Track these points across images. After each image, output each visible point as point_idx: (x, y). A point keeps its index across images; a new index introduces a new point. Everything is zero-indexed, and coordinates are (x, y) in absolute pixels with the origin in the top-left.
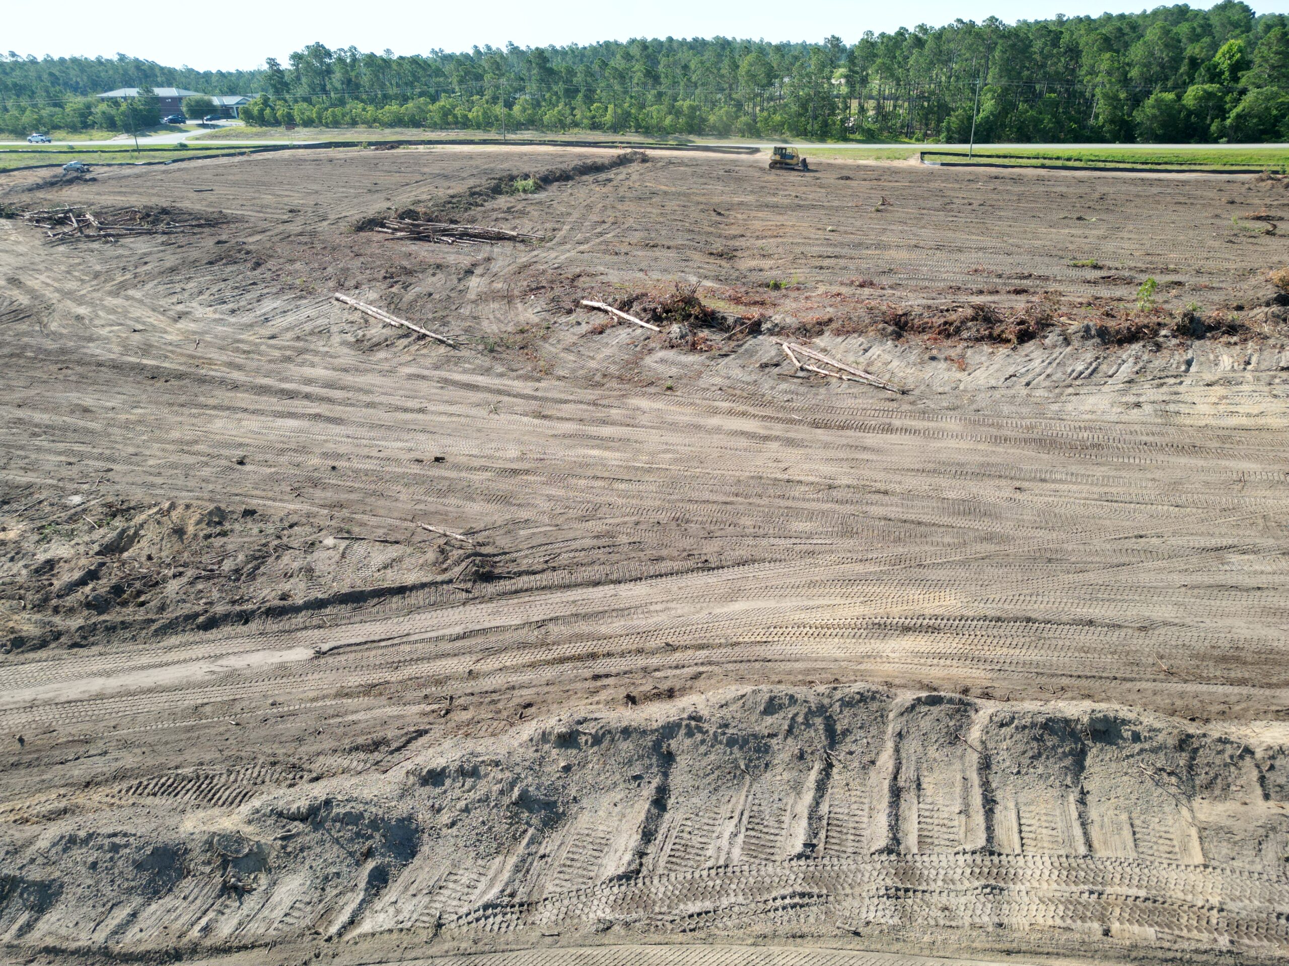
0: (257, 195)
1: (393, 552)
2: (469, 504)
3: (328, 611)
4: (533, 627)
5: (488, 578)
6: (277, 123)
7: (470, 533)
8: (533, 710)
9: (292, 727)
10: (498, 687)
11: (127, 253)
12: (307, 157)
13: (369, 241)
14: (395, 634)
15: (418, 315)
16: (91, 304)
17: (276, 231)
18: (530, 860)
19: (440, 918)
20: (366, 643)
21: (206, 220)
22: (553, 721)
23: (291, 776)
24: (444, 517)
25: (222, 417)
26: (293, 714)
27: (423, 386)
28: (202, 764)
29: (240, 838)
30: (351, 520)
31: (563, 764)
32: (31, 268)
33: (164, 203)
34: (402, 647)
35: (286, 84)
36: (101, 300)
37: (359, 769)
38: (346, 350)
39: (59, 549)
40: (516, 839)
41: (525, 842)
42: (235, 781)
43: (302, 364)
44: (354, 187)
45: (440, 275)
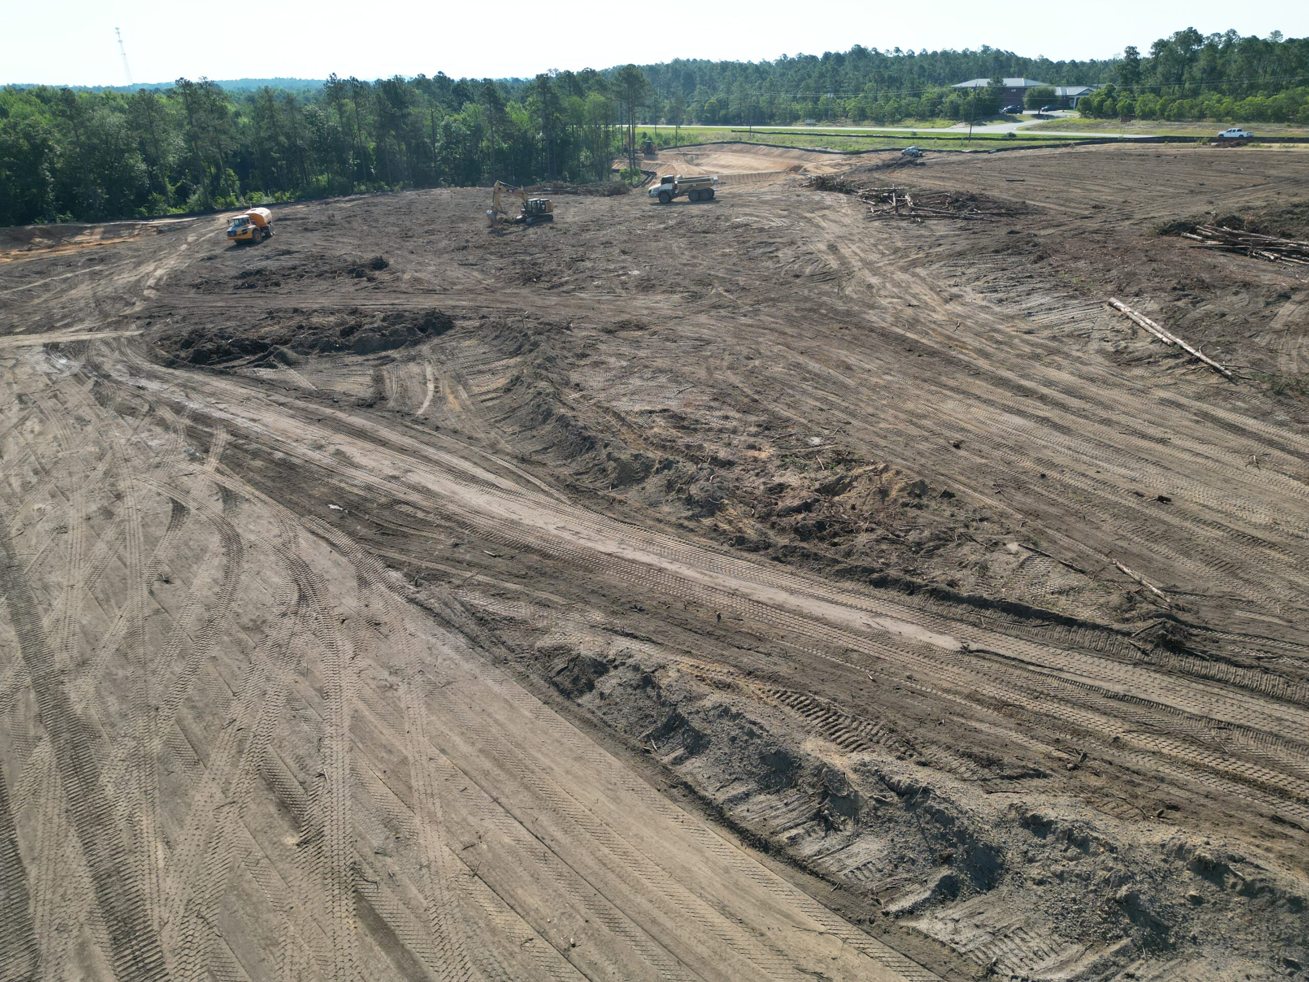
0: (1065, 188)
1: (1074, 580)
2: (1182, 559)
3: (988, 613)
4: (1212, 724)
5: (1176, 648)
6: (1114, 114)
7: (1170, 590)
8: (1178, 815)
9: (919, 706)
10: (1143, 770)
11: (927, 233)
12: (1132, 152)
13: (1171, 246)
14: (1047, 663)
15: (1199, 336)
16: (884, 276)
17: (1072, 226)
18: (1113, 969)
19: (995, 964)
20: (1014, 659)
21: (1008, 209)
22: (1198, 840)
23: (902, 749)
24: (1144, 563)
25: (954, 399)
26: (923, 695)
27: (1175, 415)
28: (835, 700)
29: (844, 779)
30: (1042, 533)
31: (1193, 893)
32: (847, 238)
33: (974, 190)
34: (1049, 680)
35: (1138, 74)
36: (892, 273)
37: (966, 776)
38: (1100, 359)
39: (791, 478)
40: (1105, 939)
41: (1115, 947)
42: (856, 729)
43: (1048, 365)
44: (1176, 187)
45: (1244, 296)
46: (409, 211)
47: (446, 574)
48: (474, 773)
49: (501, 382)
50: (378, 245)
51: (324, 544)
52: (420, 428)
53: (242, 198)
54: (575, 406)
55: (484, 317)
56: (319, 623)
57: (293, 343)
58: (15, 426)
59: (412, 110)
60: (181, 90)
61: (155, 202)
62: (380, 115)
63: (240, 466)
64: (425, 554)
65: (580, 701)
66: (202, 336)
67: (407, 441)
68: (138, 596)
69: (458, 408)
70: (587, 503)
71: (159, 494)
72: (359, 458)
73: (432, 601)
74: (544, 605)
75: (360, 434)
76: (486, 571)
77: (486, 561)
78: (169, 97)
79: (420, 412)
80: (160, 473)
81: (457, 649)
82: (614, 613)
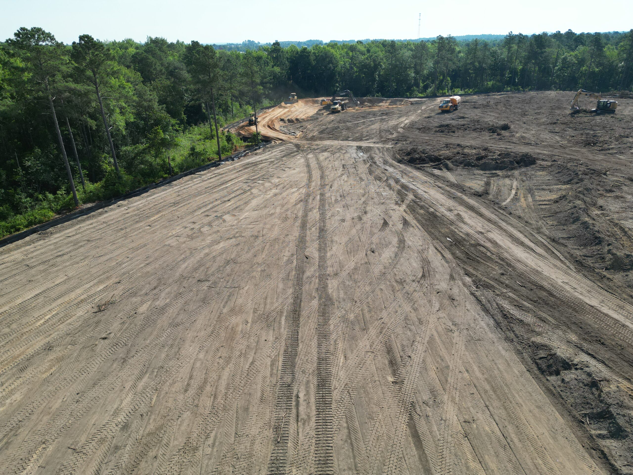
46: (530, 101)
47: (493, 286)
48: (479, 388)
49: (554, 196)
50: (507, 118)
51: (439, 255)
52: (501, 211)
53: (450, 91)
54: (595, 218)
55: (554, 161)
56: (427, 290)
57: (453, 160)
58: (339, 177)
59: (547, 50)
60: (438, 41)
61: (414, 91)
62: (529, 52)
63: (414, 211)
64: (485, 274)
65: (548, 378)
66: (415, 151)
67: (493, 217)
68: (362, 254)
69: (524, 205)
70: (586, 273)
71: (380, 215)
72: (467, 220)
73: (483, 297)
74: (543, 320)
75: (471, 208)
76: (515, 292)
77: (516, 287)
78: (432, 44)
79: (504, 204)
80: (383, 207)
81: (488, 325)
82: (584, 339)
